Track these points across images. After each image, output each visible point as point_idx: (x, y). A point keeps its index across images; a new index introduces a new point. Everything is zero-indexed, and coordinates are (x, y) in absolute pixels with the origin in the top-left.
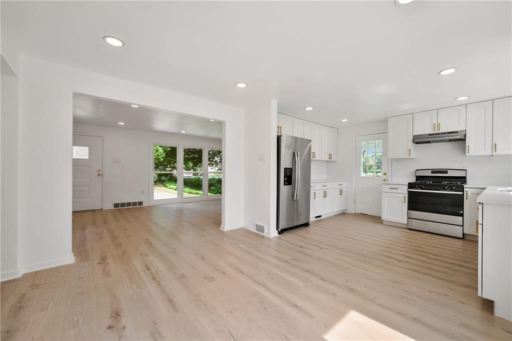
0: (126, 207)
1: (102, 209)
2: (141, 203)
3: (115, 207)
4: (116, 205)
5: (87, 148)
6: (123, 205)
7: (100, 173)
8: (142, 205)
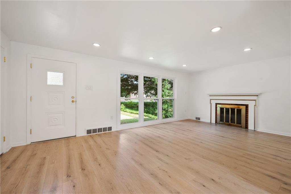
0: (97, 133)
1: (75, 136)
2: (110, 129)
3: (87, 133)
4: (89, 132)
5: (62, 74)
6: (95, 131)
7: (74, 100)
8: (111, 130)
